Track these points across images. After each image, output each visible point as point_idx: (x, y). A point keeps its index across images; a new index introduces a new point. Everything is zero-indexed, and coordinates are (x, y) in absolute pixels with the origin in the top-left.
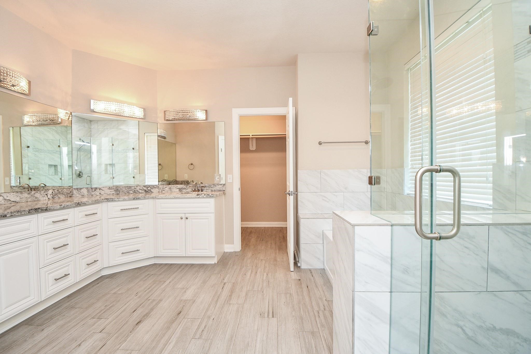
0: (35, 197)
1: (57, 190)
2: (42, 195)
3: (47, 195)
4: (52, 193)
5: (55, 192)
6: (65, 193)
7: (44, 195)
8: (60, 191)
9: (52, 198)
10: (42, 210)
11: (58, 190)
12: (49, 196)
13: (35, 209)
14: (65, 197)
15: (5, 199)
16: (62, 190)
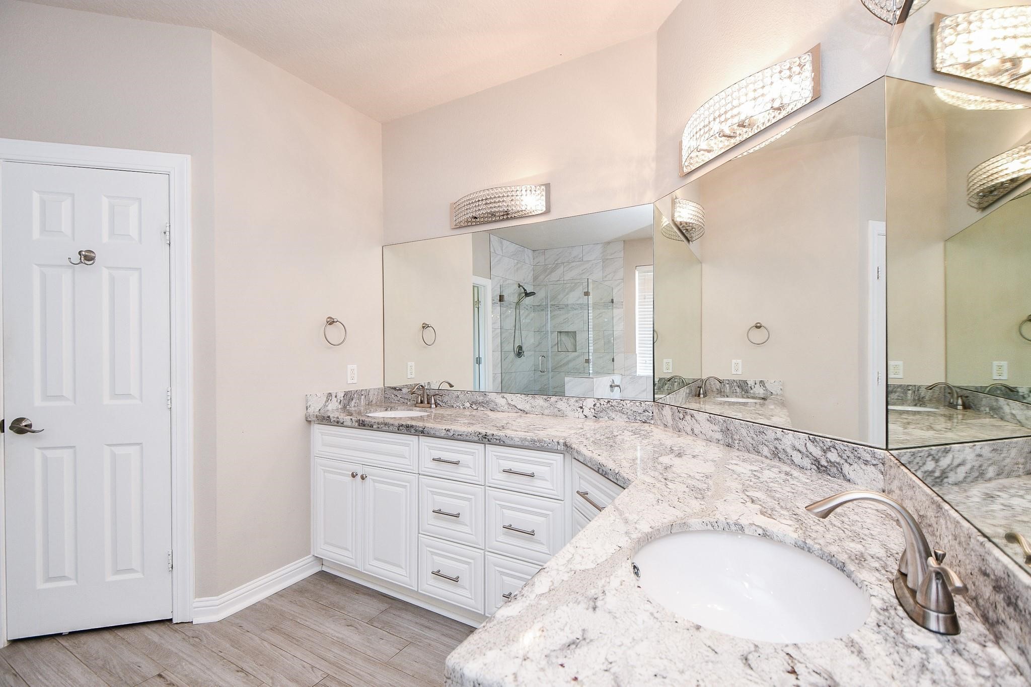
0: (556, 409)
1: (606, 401)
2: (571, 407)
3: (581, 408)
4: (594, 405)
5: (600, 404)
6: (628, 411)
7: (574, 408)
8: (614, 403)
9: (594, 416)
10: (416, 431)
11: (609, 402)
12: (586, 412)
13: (407, 427)
14: (627, 420)
15: (509, 404)
16: (619, 404)
